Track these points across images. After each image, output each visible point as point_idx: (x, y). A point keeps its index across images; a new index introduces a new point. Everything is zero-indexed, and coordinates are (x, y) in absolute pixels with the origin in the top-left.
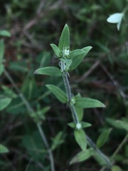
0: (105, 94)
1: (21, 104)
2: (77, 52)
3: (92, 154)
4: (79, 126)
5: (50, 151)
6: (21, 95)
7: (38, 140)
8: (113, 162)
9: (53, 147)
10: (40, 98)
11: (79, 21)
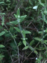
0: (33, 31)
1: (9, 34)
2: (22, 17)
3: (29, 47)
4: (24, 39)
5: (18, 47)
6: (9, 31)
7: (15, 44)
8: (35, 50)
9: (18, 46)
10: (15, 32)
11: (26, 11)
